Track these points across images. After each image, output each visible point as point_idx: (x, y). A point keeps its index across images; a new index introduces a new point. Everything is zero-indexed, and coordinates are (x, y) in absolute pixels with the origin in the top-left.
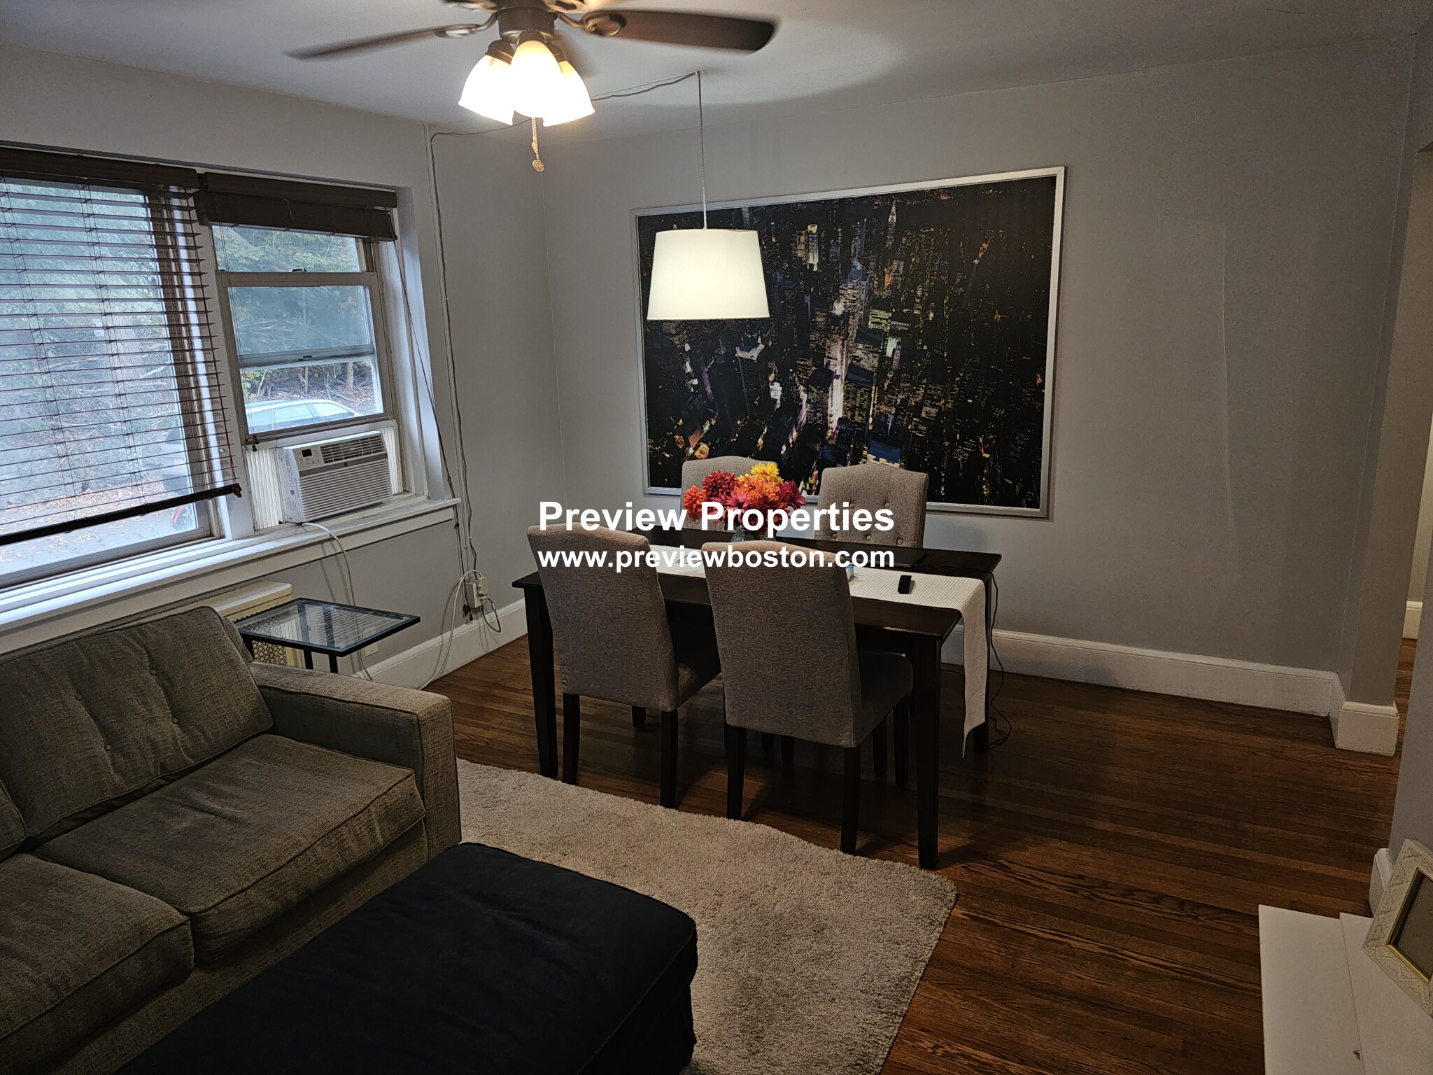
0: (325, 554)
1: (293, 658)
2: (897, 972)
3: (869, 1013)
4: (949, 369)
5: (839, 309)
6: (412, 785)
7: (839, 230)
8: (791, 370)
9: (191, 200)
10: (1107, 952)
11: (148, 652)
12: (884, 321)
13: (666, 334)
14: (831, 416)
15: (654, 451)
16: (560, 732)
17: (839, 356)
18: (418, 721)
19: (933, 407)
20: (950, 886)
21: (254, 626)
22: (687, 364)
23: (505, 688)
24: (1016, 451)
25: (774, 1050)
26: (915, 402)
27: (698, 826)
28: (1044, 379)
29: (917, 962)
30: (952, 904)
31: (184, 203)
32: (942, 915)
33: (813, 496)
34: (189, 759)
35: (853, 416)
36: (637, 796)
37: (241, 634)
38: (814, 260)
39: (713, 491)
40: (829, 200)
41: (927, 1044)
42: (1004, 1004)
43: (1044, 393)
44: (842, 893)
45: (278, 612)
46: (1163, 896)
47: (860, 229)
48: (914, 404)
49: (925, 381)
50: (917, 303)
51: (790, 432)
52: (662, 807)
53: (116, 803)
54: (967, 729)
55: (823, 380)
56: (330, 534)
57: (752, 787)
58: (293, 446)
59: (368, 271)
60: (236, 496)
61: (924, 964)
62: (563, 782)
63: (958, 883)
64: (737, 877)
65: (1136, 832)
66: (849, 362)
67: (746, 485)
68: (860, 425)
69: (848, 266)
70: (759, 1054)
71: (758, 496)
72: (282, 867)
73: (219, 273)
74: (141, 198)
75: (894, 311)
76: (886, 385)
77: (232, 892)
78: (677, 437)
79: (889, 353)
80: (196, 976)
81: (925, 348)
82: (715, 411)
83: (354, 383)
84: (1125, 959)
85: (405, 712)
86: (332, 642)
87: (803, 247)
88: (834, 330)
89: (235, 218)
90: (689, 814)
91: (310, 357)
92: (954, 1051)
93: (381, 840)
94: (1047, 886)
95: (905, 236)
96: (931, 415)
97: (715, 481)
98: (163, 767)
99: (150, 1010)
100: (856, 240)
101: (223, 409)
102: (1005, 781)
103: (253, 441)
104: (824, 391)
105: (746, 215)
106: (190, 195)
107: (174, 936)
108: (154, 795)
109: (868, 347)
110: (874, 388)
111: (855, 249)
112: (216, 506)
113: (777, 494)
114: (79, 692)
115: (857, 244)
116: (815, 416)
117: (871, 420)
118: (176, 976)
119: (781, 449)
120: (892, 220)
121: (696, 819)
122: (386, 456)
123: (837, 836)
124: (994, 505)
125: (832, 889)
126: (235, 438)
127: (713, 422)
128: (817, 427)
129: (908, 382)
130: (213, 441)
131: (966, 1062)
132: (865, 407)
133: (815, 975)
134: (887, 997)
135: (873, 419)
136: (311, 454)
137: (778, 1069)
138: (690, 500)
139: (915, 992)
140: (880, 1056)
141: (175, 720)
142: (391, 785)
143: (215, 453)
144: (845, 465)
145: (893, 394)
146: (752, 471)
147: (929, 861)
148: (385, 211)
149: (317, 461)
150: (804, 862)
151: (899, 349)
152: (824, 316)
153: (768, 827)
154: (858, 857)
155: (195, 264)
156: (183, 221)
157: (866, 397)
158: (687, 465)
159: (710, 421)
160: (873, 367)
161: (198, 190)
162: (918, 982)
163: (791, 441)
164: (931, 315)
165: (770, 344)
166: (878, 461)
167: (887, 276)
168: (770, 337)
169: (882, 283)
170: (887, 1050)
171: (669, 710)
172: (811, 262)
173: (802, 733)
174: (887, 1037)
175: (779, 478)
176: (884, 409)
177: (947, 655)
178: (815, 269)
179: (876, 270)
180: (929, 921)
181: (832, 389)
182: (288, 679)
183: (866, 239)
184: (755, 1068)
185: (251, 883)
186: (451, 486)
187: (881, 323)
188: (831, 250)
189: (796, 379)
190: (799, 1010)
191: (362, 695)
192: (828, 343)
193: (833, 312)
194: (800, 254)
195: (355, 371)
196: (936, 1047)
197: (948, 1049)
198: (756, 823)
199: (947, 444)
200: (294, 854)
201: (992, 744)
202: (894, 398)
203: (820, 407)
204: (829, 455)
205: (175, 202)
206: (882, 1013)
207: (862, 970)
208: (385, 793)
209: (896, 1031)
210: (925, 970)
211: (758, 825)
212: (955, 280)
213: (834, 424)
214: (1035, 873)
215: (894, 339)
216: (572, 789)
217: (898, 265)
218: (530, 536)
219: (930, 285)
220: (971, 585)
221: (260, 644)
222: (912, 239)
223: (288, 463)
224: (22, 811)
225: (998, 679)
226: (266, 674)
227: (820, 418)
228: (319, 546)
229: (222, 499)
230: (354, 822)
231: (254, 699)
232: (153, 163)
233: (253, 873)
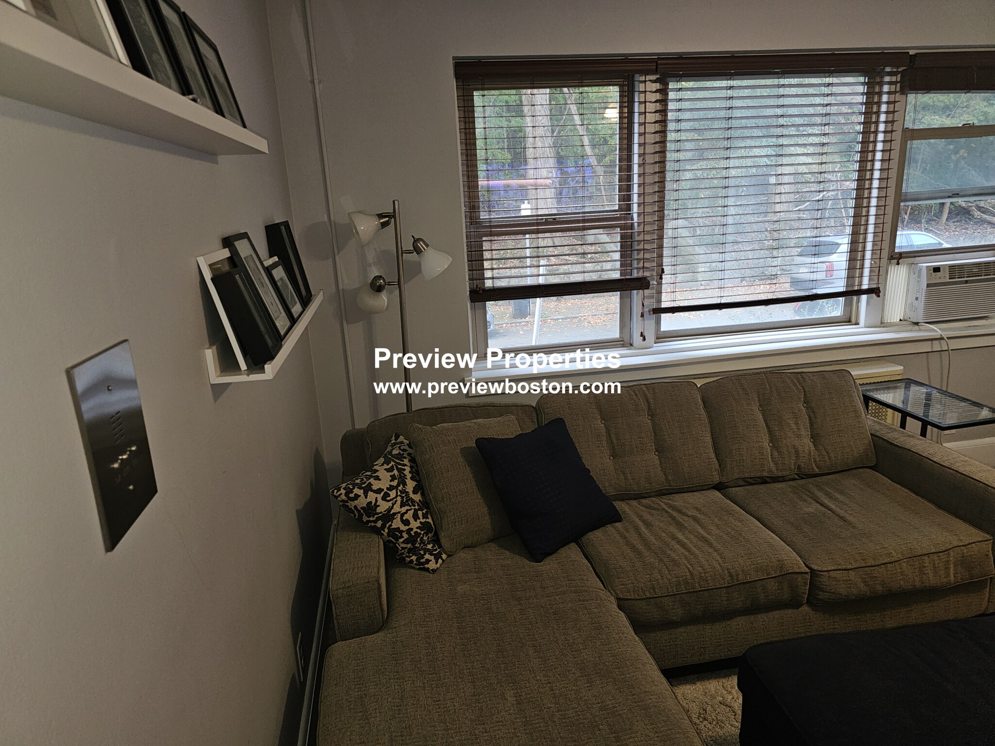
0: (932, 347)
9: (899, 76)
11: (804, 391)
21: (870, 390)
31: (894, 79)
34: (815, 468)
37: (864, 395)
45: (889, 384)
53: (768, 480)
56: (941, 335)
58: (926, 264)
60: (875, 296)
72: (876, 566)
73: (905, 131)
74: (862, 79)
77: (840, 567)
83: (947, 220)
86: (926, 413)
91: (958, 194)
93: (952, 578)
98: (799, 467)
99: (776, 614)
101: (883, 232)
103: (897, 257)
106: (900, 72)
107: (799, 578)
108: (791, 483)
112: (858, 301)
114: (760, 406)
118: (794, 603)
126: (885, 254)
130: (868, 255)
136: (939, 271)
141: (812, 440)
142: (971, 542)
143: (867, 264)
149: (944, 276)
155: (889, 125)
156: (889, 93)
161: (905, 68)
182: (895, 434)
185: (853, 567)
195: (950, 209)
200: (885, 561)
205: (887, 79)
208: (965, 546)
221: (874, 404)
223: (919, 276)
224: (720, 465)
226: (877, 427)
228: (930, 342)
229: (864, 298)
230: (935, 557)
231: (866, 442)
232: (880, 51)
233: (856, 561)
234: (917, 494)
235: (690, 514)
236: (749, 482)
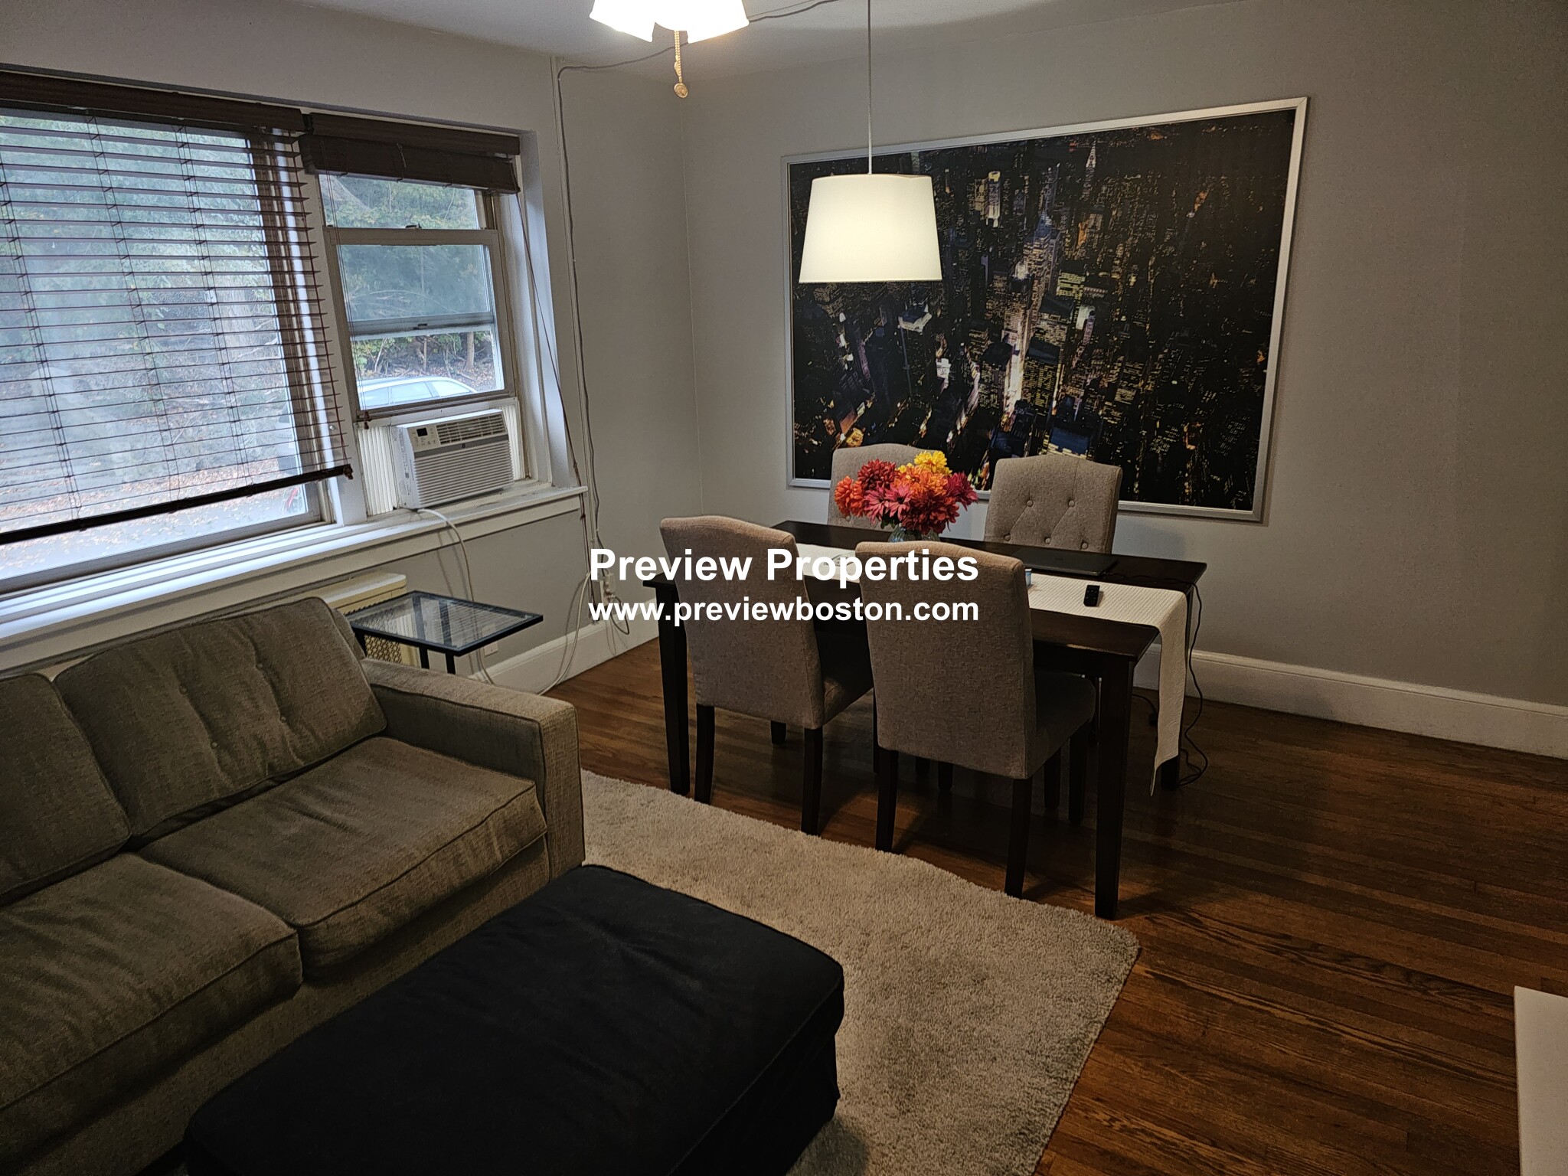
0: (441, 541)
1: (408, 656)
2: (1068, 1032)
3: (1035, 1077)
4: (1151, 344)
5: (1021, 272)
6: (532, 797)
7: (1026, 178)
8: (962, 344)
9: (296, 145)
10: (1316, 1025)
11: (255, 645)
12: (1075, 287)
13: (819, 302)
14: (1008, 398)
15: (801, 437)
16: (693, 746)
17: (1019, 329)
18: (540, 728)
19: (1129, 390)
20: (1131, 939)
21: (366, 619)
22: (842, 337)
23: (633, 694)
24: (1228, 444)
25: (927, 1110)
26: (1109, 383)
27: (844, 856)
28: (1266, 356)
29: (1092, 1022)
30: (1133, 960)
31: (288, 148)
32: (1121, 971)
33: (982, 491)
34: (298, 760)
35: (1033, 399)
36: (776, 820)
37: (354, 629)
38: (994, 214)
39: (869, 483)
40: (1014, 142)
41: (1102, 1116)
42: (1193, 1077)
43: (1265, 374)
44: (1005, 941)
45: (391, 605)
46: (1385, 965)
47: (1050, 176)
48: (1106, 385)
49: (1121, 358)
50: (1116, 265)
51: (958, 416)
52: (803, 834)
53: (223, 803)
54: (1158, 762)
55: (1000, 356)
56: (447, 523)
57: (905, 816)
58: (408, 424)
59: (488, 228)
60: (347, 478)
61: (1099, 1026)
62: (696, 800)
63: (1140, 936)
64: (886, 915)
65: (1355, 889)
66: (1032, 335)
67: (908, 477)
68: (1041, 409)
69: (1035, 221)
70: (909, 1114)
71: (923, 489)
72: (395, 881)
73: (327, 229)
74: (240, 143)
75: (1088, 274)
76: (1074, 363)
77: (341, 906)
78: (827, 421)
79: (1080, 325)
80: (304, 992)
81: (1123, 318)
82: (872, 391)
83: (475, 359)
84: (1338, 1035)
85: (526, 719)
86: (448, 639)
87: (982, 199)
88: (1015, 297)
89: (343, 165)
90: (834, 843)
91: (426, 325)
92: (1133, 1126)
93: (498, 855)
94: (1244, 945)
95: (1106, 183)
96: (1127, 399)
97: (872, 472)
98: (271, 767)
99: (257, 1023)
100: (1046, 190)
101: (332, 381)
102: (1198, 823)
103: (366, 418)
104: (1001, 369)
105: (916, 161)
106: (295, 139)
107: (281, 949)
108: (262, 797)
109: (1054, 318)
110: (1059, 366)
111: (1044, 200)
112: (326, 488)
113: (944, 488)
114: (183, 685)
115: (1046, 194)
116: (989, 398)
117: (1054, 403)
118: (284, 991)
119: (947, 437)
120: (1091, 164)
121: (841, 849)
122: (506, 437)
123: (1001, 876)
124: (1197, 505)
125: (995, 935)
126: (346, 414)
127: (869, 405)
128: (988, 414)
129: (1101, 359)
130: (322, 416)
131: (1148, 1140)
132: (1048, 388)
133: (974, 1030)
134: (1057, 1060)
135: (1058, 402)
136: (426, 434)
137: (931, 1132)
138: (842, 493)
139: (1089, 1057)
140: (1047, 1125)
141: (284, 718)
142: (511, 798)
143: (324, 430)
144: (1022, 456)
145: (1082, 373)
146: (916, 461)
147: (1107, 909)
148: (506, 159)
149: (433, 441)
150: (962, 903)
151: (1091, 320)
152: (1004, 281)
153: (922, 862)
154: (1024, 901)
155: (300, 218)
156: (287, 169)
157: (1049, 376)
158: (838, 454)
159: (866, 404)
160: (1060, 341)
161: (303, 133)
162: (1092, 1045)
163: (959, 428)
164: (1133, 279)
165: (939, 314)
166: (1061, 451)
167: (1081, 232)
168: (938, 306)
169: (1074, 241)
170: (1056, 1119)
171: (813, 728)
172: (991, 216)
173: (965, 759)
174: (1056, 1105)
175: (947, 468)
176: (1070, 390)
177: (1140, 678)
178: (996, 224)
179: (1069, 227)
180: (1106, 978)
181: (1010, 367)
182: (403, 677)
183: (1058, 186)
184: (905, 1129)
185: (361, 897)
186: (577, 472)
187: (1071, 290)
188: (1015, 202)
189: (968, 354)
190: (955, 1067)
191: (480, 698)
192: (1007, 313)
193: (1015, 276)
194: (978, 207)
195: (476, 346)
196: (1113, 1119)
197: (1126, 1122)
198: (908, 856)
199: (1144, 433)
200: (407, 868)
201: (1184, 780)
202: (1084, 378)
203: (995, 387)
204: (1002, 442)
205: (279, 147)
206: (1051, 1077)
207: (1027, 1028)
208: (504, 806)
209: (1066, 1099)
210: (1100, 1032)
211: (911, 859)
212: (1164, 236)
213: (1010, 407)
214: (1231, 929)
215: (1087, 309)
216: (705, 808)
217: (1094, 220)
218: (663, 530)
219: (1132, 244)
220: (1172, 598)
221: (373, 639)
222: (1114, 188)
223: (402, 442)
224: (126, 809)
225: (1196, 707)
226: (378, 672)
227: (994, 401)
228: (436, 534)
229: (333, 481)
230: (471, 836)
231: (366, 698)
232: (254, 102)
233: (364, 886)
234: (444, 753)
235: (73, 916)
236: (187, 819)
